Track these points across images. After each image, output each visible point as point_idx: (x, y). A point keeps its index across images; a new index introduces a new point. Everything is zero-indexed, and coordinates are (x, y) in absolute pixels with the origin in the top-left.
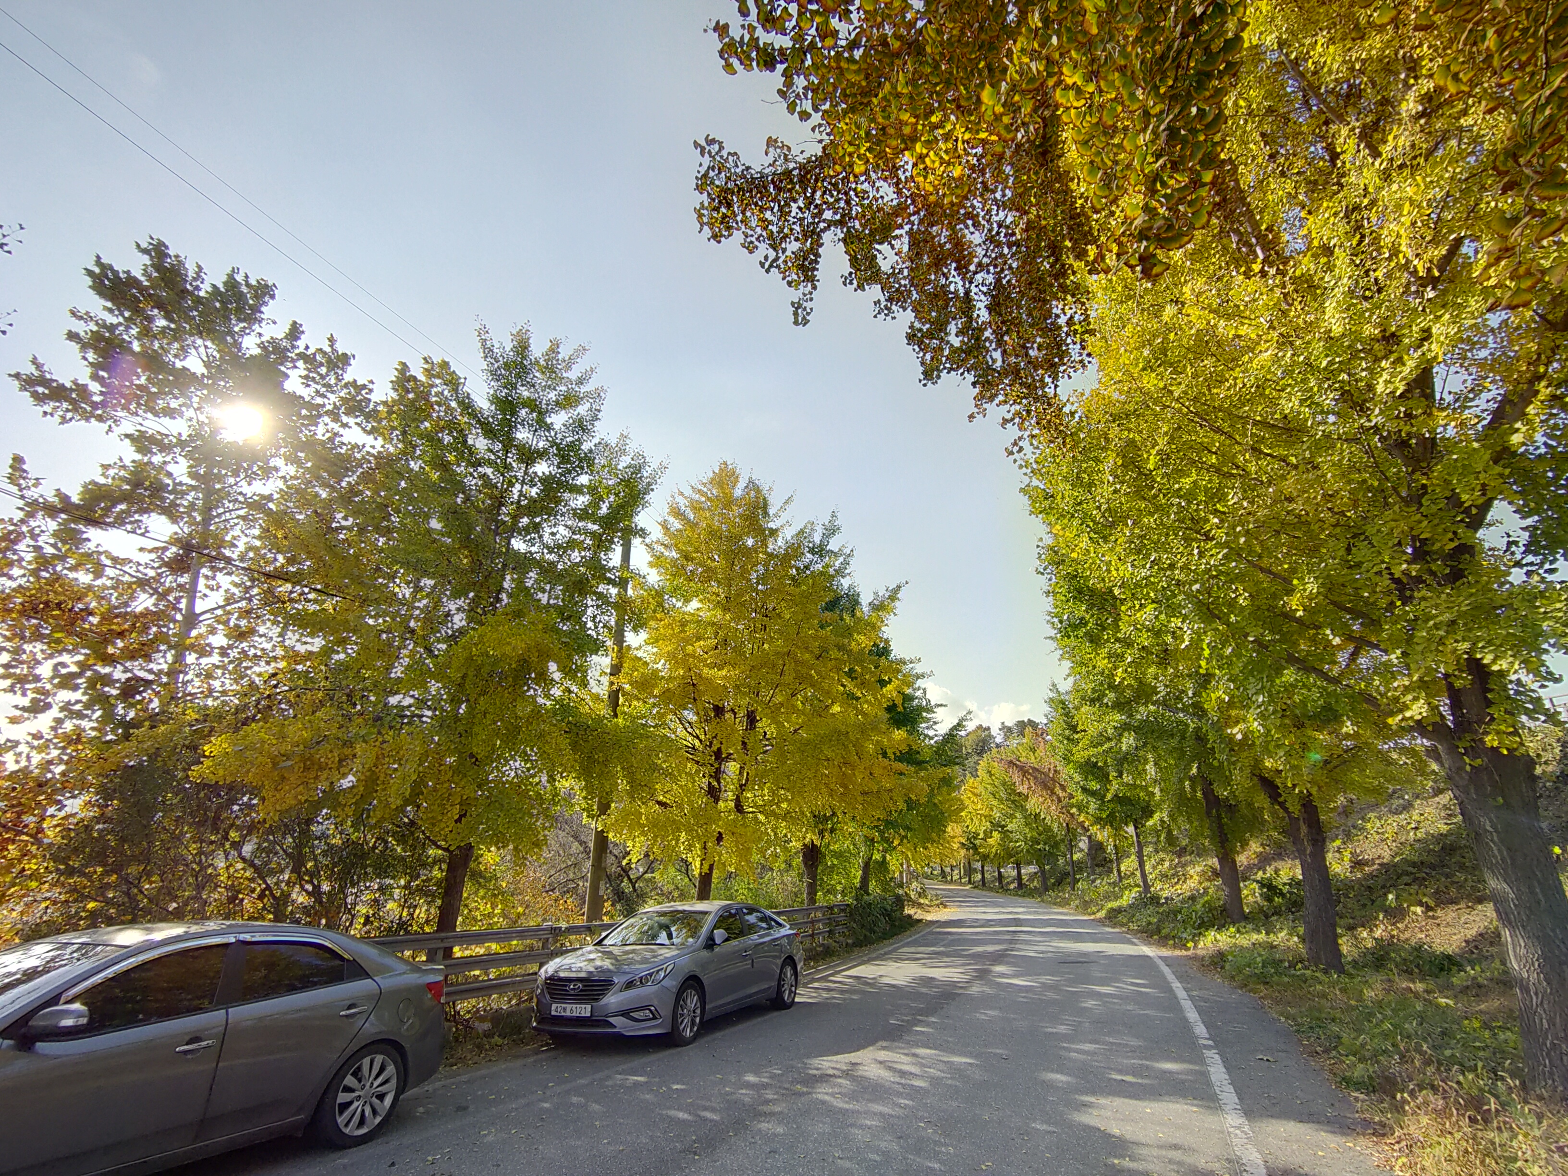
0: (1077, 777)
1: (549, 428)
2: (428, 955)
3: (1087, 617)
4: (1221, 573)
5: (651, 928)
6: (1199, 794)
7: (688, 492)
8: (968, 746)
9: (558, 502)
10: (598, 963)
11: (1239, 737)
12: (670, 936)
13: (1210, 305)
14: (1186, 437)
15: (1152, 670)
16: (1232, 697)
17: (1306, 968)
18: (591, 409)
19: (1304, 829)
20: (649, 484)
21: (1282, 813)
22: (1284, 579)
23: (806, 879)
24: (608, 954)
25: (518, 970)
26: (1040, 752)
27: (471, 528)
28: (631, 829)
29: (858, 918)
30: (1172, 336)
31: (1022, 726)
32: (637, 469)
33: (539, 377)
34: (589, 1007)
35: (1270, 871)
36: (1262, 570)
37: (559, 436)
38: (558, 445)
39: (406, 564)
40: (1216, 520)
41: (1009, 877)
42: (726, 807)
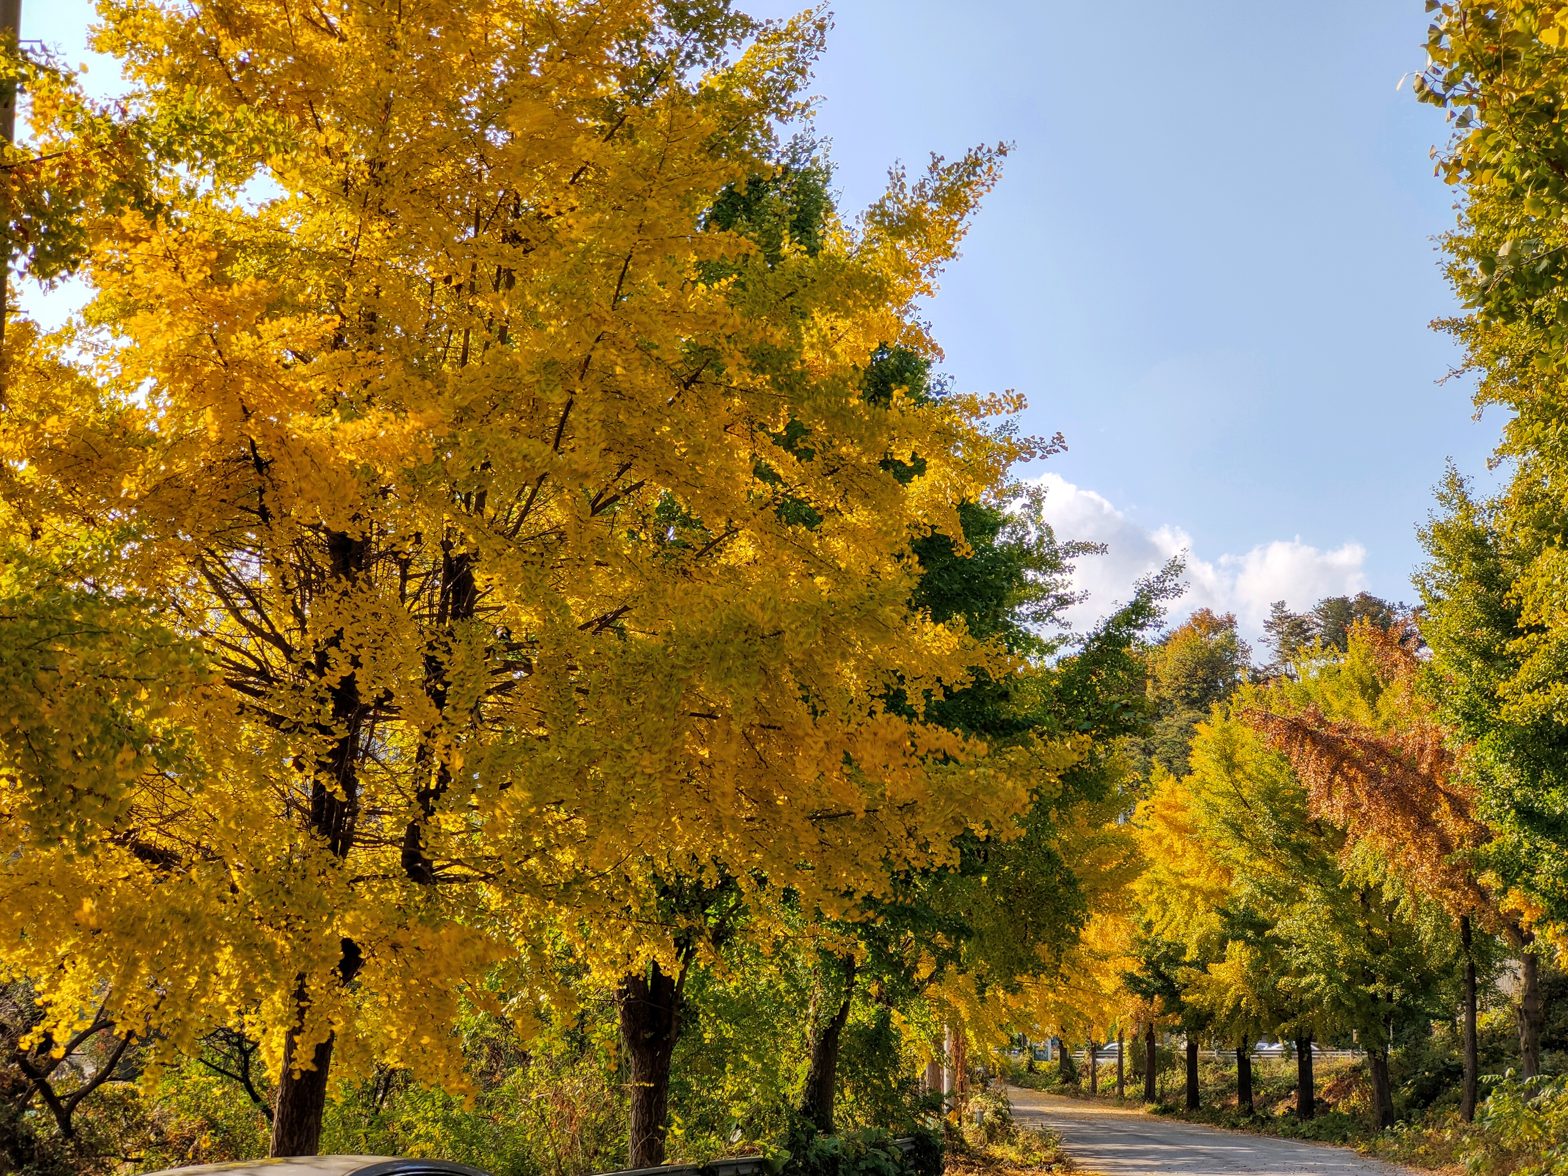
0: (1507, 775)
8: (1164, 678)
23: (633, 1085)
26: (1396, 699)
28: (49, 931)
41: (1273, 1080)
42: (376, 862)
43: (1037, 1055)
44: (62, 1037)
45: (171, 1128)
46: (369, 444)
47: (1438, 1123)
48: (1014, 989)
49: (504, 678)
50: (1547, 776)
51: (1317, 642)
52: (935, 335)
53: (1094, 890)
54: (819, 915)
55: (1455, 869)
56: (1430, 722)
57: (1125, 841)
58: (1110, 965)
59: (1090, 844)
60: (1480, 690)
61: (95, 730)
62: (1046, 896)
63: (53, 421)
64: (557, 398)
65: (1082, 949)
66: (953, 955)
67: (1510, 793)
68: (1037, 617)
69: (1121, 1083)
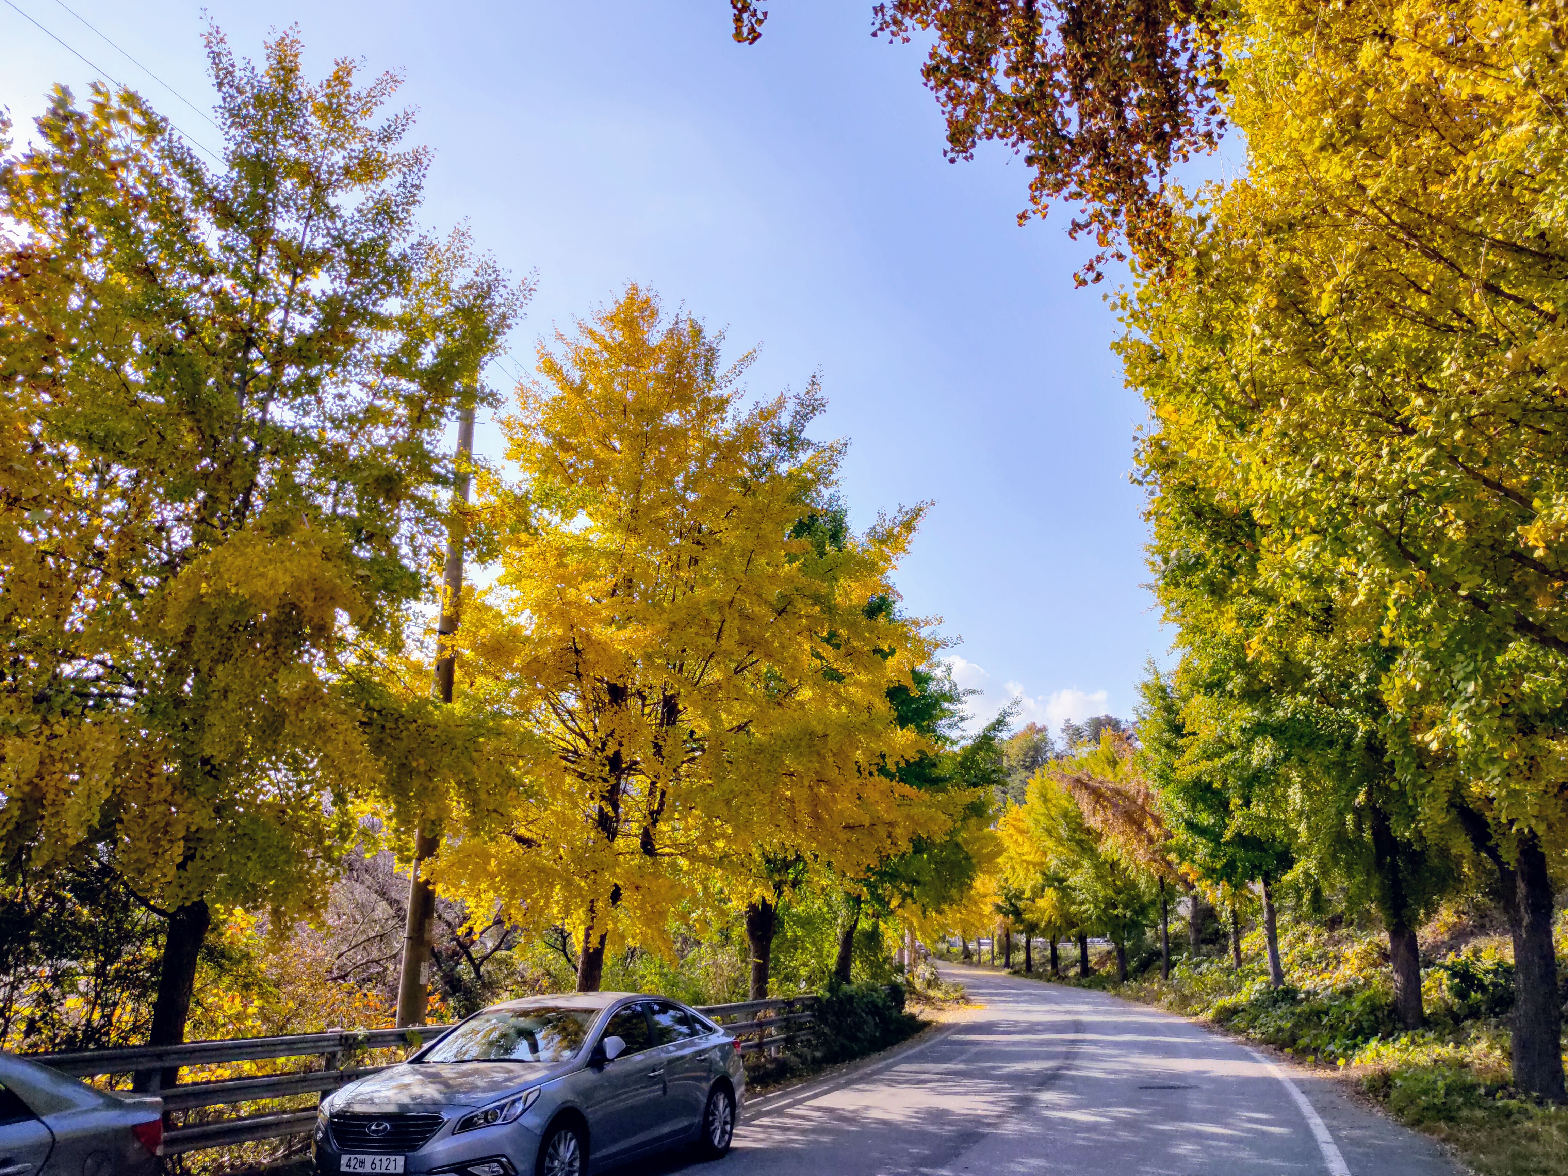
0: (1180, 806)
1: (332, 214)
2: (135, 1081)
3: (1208, 553)
4: (1422, 487)
5: (504, 1036)
6: (1367, 836)
7: (572, 333)
8: (1013, 756)
9: (350, 341)
10: (417, 1090)
11: (1434, 746)
12: (534, 1048)
13: (1435, 44)
14: (1382, 264)
15: (1305, 641)
16: (1427, 684)
17: (1511, 1097)
18: (403, 184)
19: (1522, 888)
20: (504, 317)
21: (1489, 865)
22: (1520, 499)
23: (752, 960)
24: (434, 1078)
25: (287, 1102)
26: (1125, 767)
27: (198, 382)
28: (474, 878)
29: (831, 1018)
30: (1370, 94)
31: (1098, 726)
32: (485, 292)
33: (315, 126)
34: (401, 1160)
35: (1466, 951)
36: (1486, 481)
37: (351, 229)
38: (348, 245)
39: (87, 440)
40: (1419, 402)
41: (1067, 957)
42: (628, 846)
43: (952, 945)
44: (478, 929)
45: (528, 975)
46: (629, 641)
47: (1151, 980)
48: (940, 912)
49: (691, 755)
50: (1200, 806)
51: (1086, 739)
52: (898, 588)
53: (979, 862)
54: (844, 875)
55: (1155, 852)
56: (1142, 779)
57: (993, 838)
58: (988, 900)
59: (977, 839)
60: (1165, 763)
61: (498, 780)
62: (956, 864)
63: (483, 631)
64: (716, 618)
65: (973, 892)
66: (911, 895)
67: (1181, 814)
68: (950, 726)
69: (993, 958)
